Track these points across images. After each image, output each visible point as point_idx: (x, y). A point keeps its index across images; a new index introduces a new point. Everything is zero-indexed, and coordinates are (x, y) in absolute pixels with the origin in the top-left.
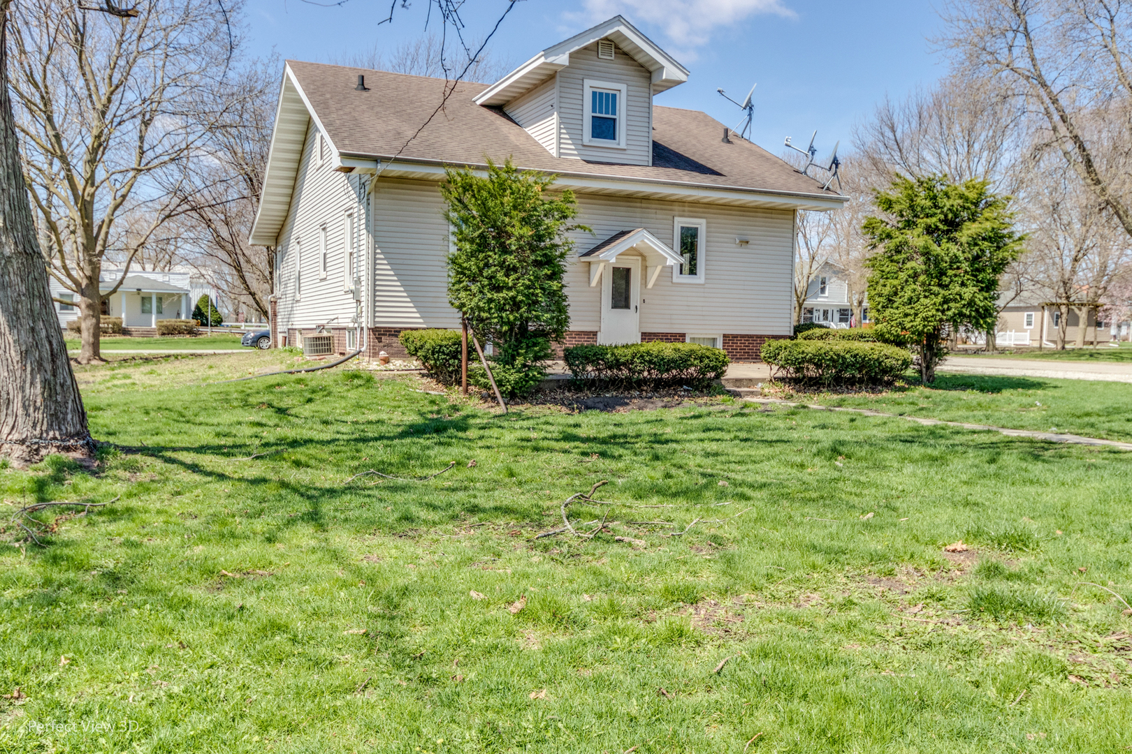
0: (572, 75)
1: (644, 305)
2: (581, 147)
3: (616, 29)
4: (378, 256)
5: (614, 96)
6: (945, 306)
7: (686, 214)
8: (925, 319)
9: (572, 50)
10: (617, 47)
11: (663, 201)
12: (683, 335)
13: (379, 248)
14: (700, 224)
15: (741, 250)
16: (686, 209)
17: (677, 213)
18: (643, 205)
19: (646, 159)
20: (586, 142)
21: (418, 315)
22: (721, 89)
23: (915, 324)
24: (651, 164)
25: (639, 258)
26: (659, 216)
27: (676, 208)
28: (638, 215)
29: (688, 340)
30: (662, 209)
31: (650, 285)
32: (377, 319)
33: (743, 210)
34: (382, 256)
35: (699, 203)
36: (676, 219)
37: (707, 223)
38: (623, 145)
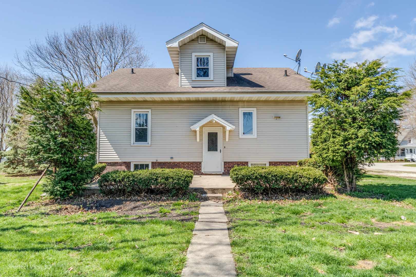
0: (187, 52)
1: (225, 149)
2: (191, 82)
3: (201, 29)
4: (101, 133)
5: (207, 59)
6: (346, 142)
7: (246, 106)
8: (333, 151)
9: (180, 40)
10: (207, 38)
11: (232, 102)
12: (247, 163)
13: (101, 130)
14: (254, 111)
15: (277, 121)
16: (245, 104)
17: (241, 106)
18: (223, 104)
19: (224, 83)
20: (194, 79)
21: (117, 157)
22: (285, 55)
23: (328, 155)
24: (226, 85)
25: (222, 128)
26: (230, 108)
27: (240, 104)
28: (220, 108)
29: (249, 165)
30: (232, 105)
31: (227, 140)
32: (100, 159)
33: (276, 102)
34: (103, 133)
35: (252, 101)
36: (240, 109)
37: (257, 110)
38: (212, 79)
